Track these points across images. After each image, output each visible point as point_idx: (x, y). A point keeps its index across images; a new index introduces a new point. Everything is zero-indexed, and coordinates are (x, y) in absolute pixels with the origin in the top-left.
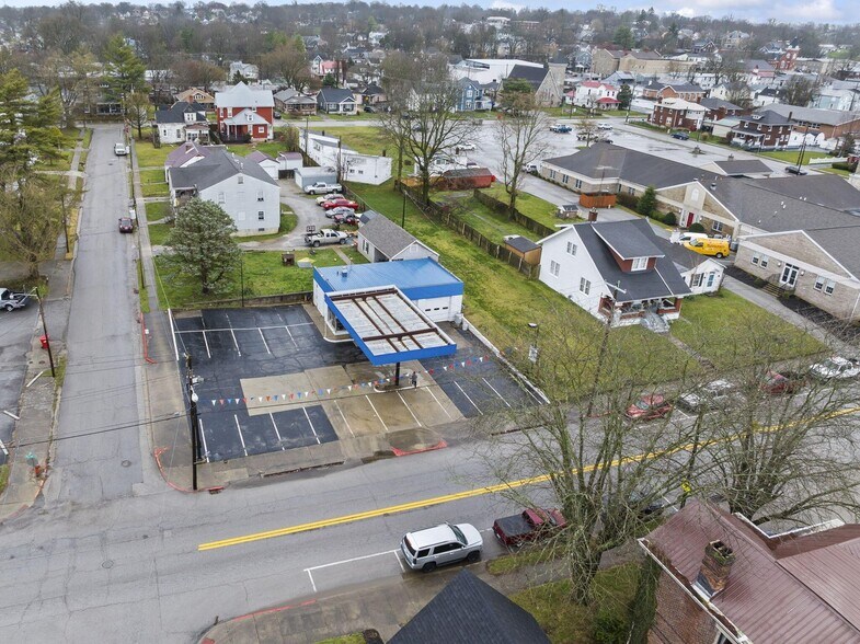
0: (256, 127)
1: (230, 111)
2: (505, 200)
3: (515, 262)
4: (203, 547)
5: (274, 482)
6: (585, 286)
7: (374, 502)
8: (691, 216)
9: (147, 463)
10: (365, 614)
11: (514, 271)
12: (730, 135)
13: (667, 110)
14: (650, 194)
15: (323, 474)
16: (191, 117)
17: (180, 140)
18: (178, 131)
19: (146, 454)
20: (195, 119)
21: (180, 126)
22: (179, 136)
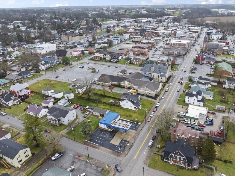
0: (28, 93)
1: (19, 91)
2: (103, 94)
3: (117, 106)
4: (135, 159)
5: (131, 149)
6: (131, 106)
7: (140, 145)
8: (127, 86)
9: (117, 157)
10: (152, 153)
11: (117, 107)
12: (110, 60)
13: (96, 56)
14: (119, 84)
15: (133, 146)
16: (13, 98)
17: (13, 104)
18: (12, 102)
19: (115, 157)
20: (14, 97)
21: (12, 101)
22: (12, 103)
